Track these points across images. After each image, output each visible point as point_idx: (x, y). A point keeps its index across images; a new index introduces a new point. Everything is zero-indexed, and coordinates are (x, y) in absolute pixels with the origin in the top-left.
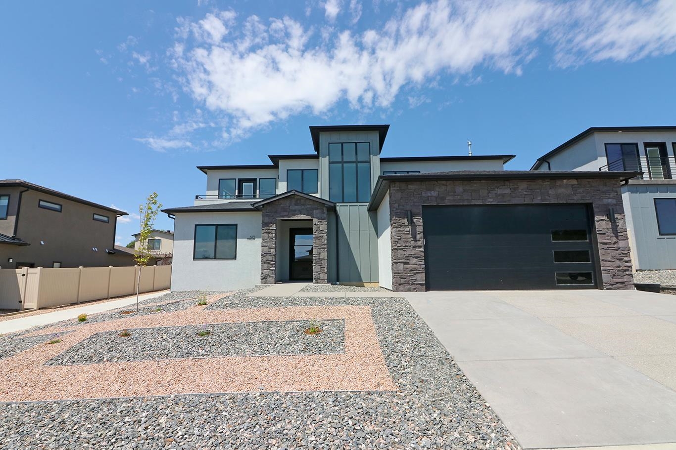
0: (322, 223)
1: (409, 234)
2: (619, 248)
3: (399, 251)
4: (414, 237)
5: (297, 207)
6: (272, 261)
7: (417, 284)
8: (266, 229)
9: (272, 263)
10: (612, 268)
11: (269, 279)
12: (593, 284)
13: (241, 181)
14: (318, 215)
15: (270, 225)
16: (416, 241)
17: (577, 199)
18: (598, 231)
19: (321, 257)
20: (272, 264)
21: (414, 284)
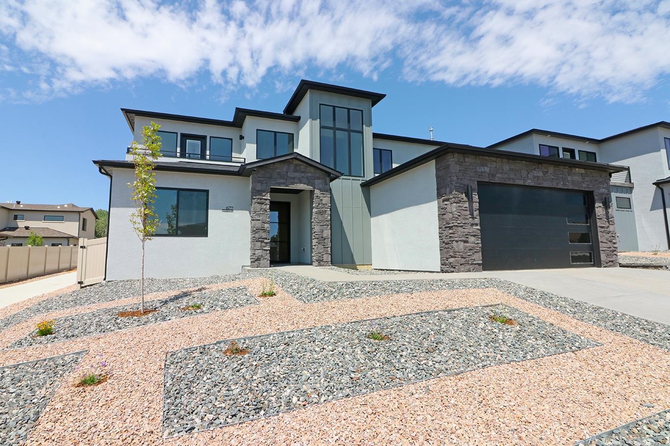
0: (325, 196)
1: (467, 210)
2: (610, 232)
3: (459, 228)
4: (472, 214)
5: (297, 175)
6: (266, 239)
7: (475, 264)
8: (258, 199)
9: (266, 241)
10: (607, 249)
11: (262, 262)
12: (592, 263)
13: (185, 137)
14: (321, 186)
15: (264, 194)
16: (473, 218)
17: (584, 187)
18: (598, 216)
19: (325, 236)
20: (266, 243)
21: (473, 264)
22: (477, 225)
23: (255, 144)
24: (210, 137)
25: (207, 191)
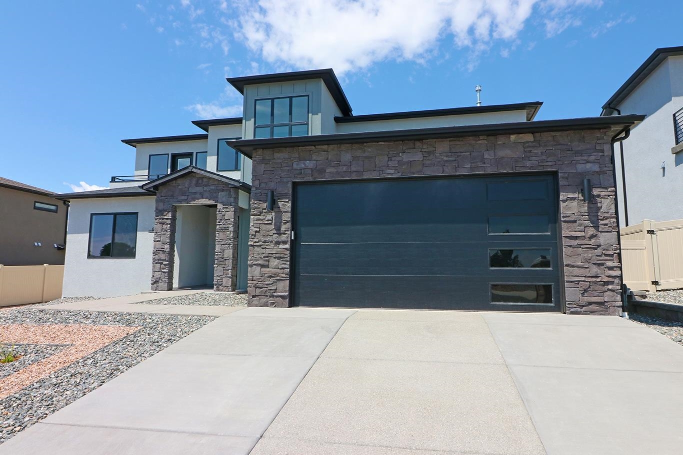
0: (228, 210)
1: (271, 224)
2: (599, 246)
3: (256, 248)
4: (278, 229)
5: (199, 189)
6: (165, 260)
7: (277, 296)
8: (160, 219)
9: (165, 263)
10: (583, 279)
11: (160, 284)
12: (552, 304)
13: (175, 157)
14: (224, 199)
15: (165, 213)
16: (279, 234)
18: (564, 217)
19: (225, 256)
20: (165, 265)
21: (273, 296)
22: (285, 243)
23: (215, 155)
24: (197, 153)
25: (137, 213)
